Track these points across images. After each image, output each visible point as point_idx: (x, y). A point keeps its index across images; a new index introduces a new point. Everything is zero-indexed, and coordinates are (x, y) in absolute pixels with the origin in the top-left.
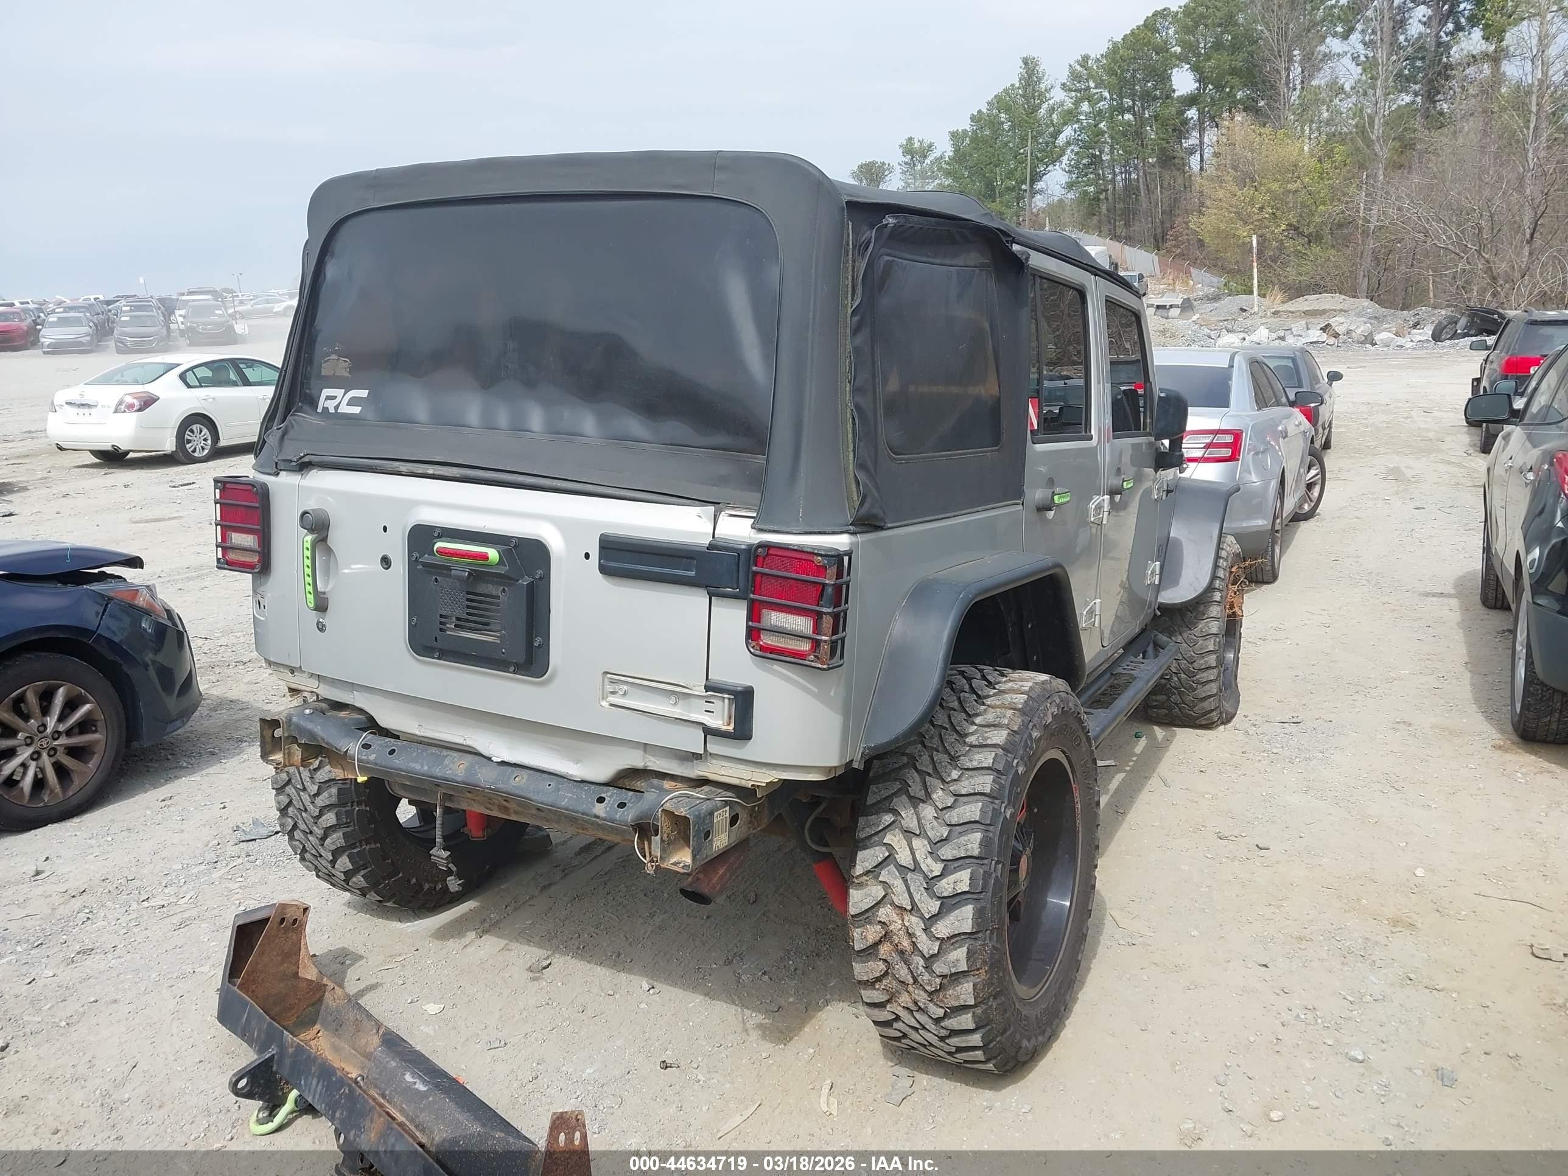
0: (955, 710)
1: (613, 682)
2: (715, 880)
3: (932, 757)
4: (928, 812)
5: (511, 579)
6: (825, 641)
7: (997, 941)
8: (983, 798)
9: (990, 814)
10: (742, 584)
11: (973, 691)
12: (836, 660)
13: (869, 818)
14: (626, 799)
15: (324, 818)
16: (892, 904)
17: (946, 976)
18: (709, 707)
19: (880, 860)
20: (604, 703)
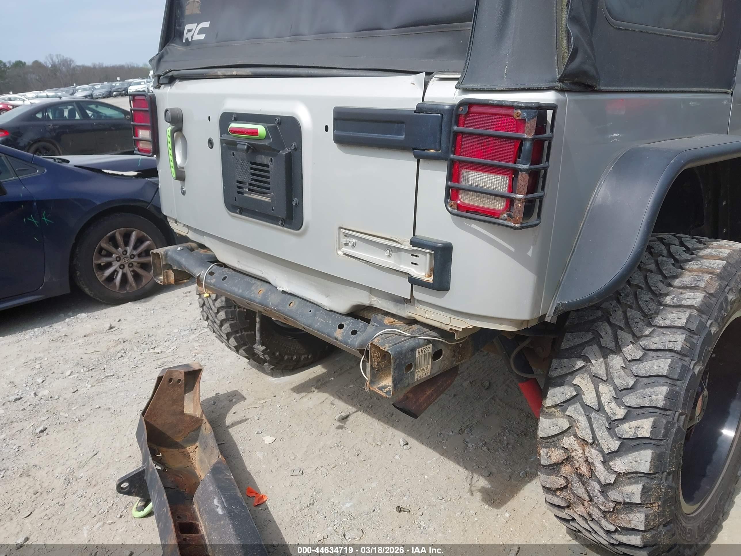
0: (652, 272)
1: (346, 235)
2: (421, 400)
3: (625, 313)
4: (616, 361)
5: (274, 150)
6: (519, 200)
7: (672, 482)
8: (673, 354)
9: (678, 370)
10: (444, 145)
11: (670, 255)
12: (533, 220)
13: (562, 361)
14: (358, 328)
15: (219, 314)
16: (575, 435)
17: (620, 503)
18: (415, 260)
19: (568, 397)
20: (339, 252)
